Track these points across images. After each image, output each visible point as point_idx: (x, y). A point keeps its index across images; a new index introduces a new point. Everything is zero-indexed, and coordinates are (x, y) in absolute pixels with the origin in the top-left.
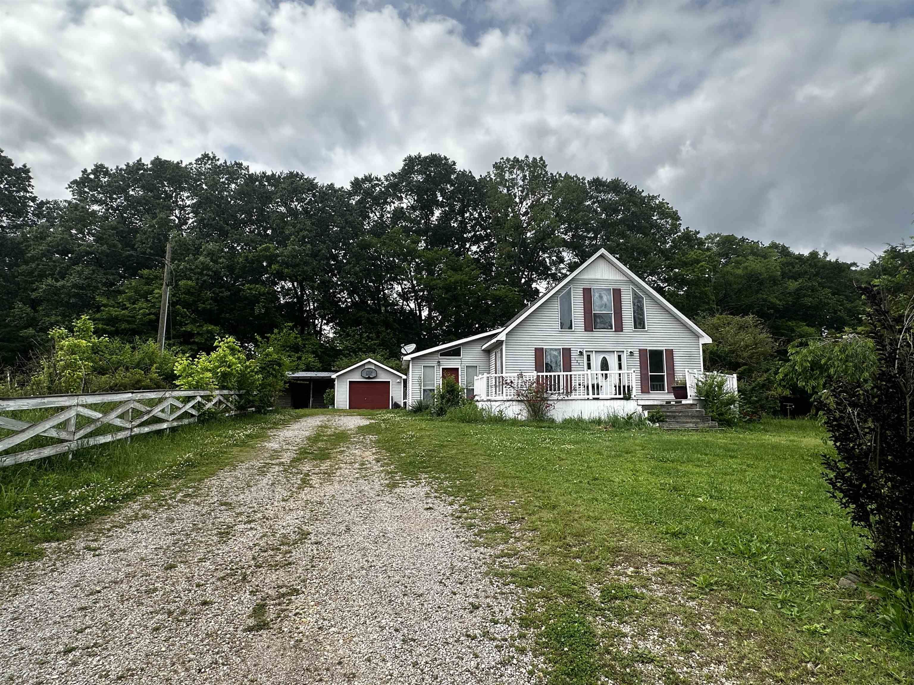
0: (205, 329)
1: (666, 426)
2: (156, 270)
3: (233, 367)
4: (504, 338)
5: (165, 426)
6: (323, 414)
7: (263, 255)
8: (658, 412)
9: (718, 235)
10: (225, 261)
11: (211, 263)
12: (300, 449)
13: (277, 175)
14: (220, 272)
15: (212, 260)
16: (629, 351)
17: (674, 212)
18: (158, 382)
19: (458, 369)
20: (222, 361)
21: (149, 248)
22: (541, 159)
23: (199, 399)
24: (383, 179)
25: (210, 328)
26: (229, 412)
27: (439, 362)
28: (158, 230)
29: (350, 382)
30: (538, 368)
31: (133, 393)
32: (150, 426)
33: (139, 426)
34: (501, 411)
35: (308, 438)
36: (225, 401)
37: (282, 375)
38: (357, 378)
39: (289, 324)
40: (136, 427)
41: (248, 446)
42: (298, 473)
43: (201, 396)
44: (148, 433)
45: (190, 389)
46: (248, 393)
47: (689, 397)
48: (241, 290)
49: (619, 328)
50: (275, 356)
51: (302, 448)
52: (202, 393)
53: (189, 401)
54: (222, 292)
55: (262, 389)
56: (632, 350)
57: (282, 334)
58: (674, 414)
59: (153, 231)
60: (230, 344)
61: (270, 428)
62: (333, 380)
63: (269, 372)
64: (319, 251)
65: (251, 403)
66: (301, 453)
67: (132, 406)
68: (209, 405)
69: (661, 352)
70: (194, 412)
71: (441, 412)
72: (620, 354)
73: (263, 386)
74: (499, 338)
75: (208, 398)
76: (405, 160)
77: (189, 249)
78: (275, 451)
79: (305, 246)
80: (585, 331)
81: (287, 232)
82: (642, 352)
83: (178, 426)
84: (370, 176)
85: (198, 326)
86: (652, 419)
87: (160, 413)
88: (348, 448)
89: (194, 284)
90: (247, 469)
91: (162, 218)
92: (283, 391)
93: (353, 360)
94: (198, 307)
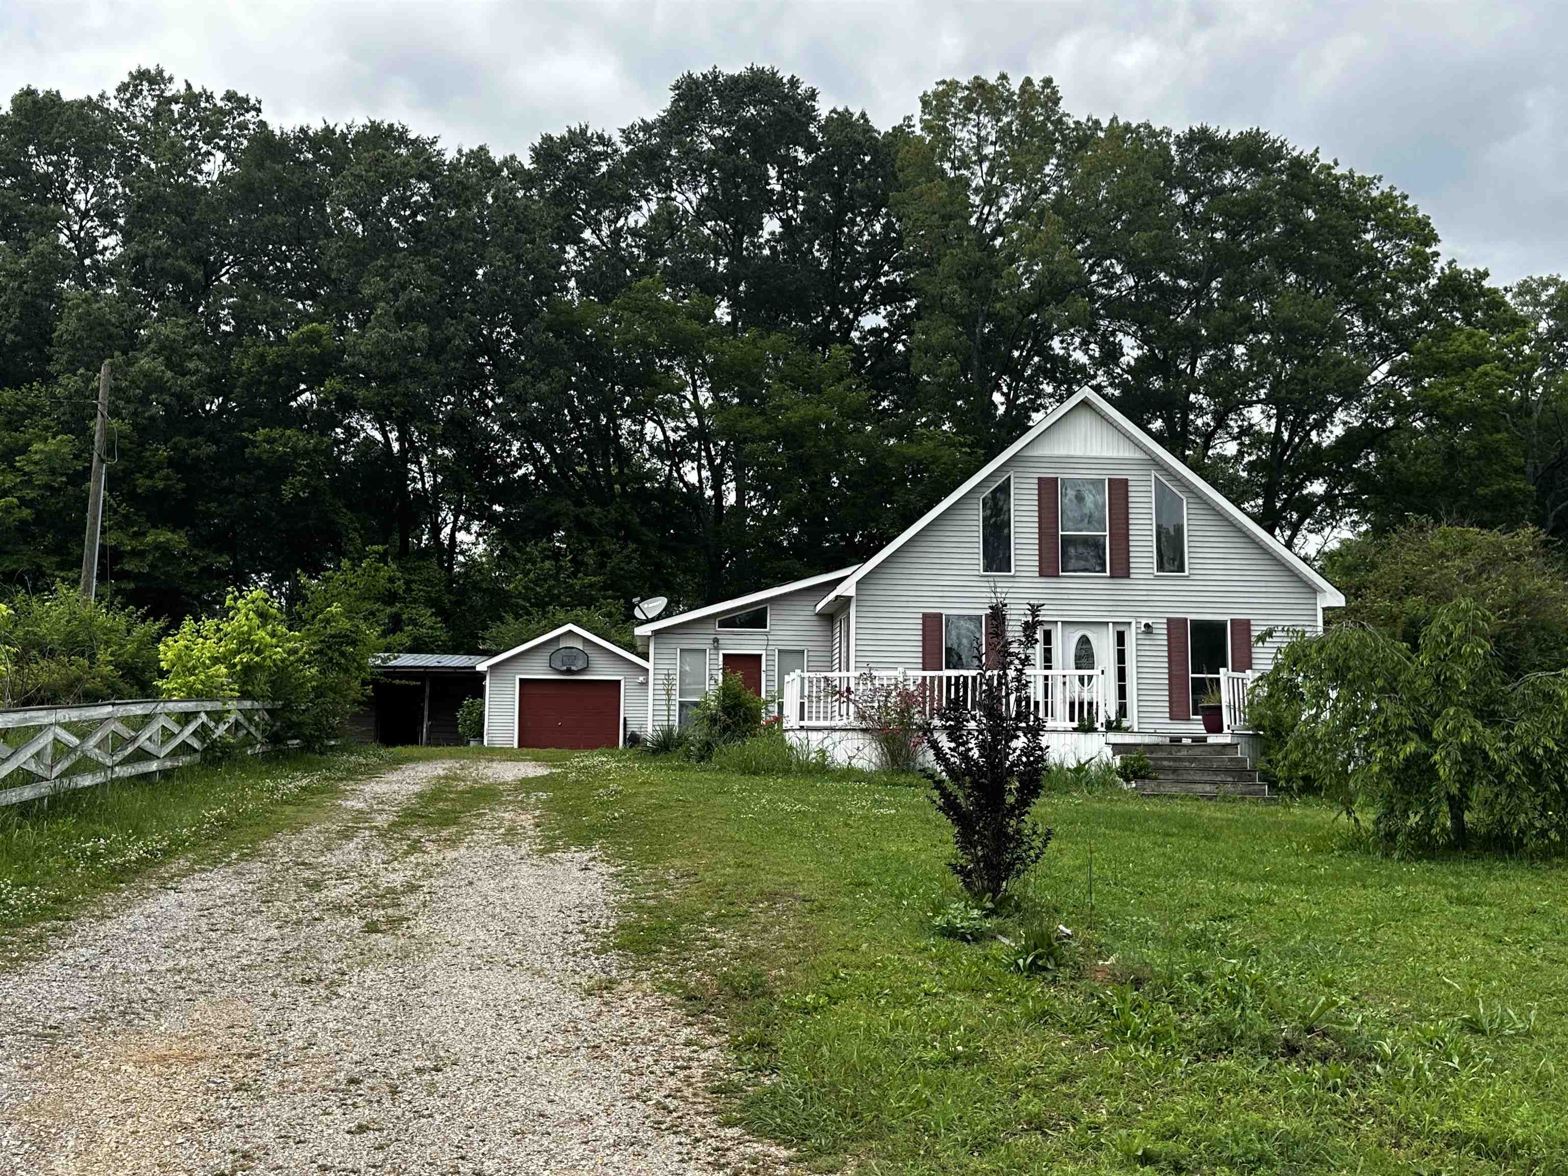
0: (149, 539)
1: (1150, 787)
2: (30, 389)
3: (267, 653)
4: (852, 592)
5: (154, 766)
6: (451, 757)
7: (302, 353)
8: (1139, 759)
9: (1553, 281)
10: (202, 366)
11: (169, 374)
12: (404, 810)
13: (338, 131)
14: (191, 397)
15: (169, 364)
16: (1144, 621)
17: (1419, 221)
18: (113, 683)
19: (760, 656)
20: (245, 642)
21: (12, 331)
22: (1048, 82)
23: (204, 717)
24: (617, 138)
25: (162, 539)
26: (252, 746)
27: (716, 641)
28: (33, 285)
29: (521, 680)
30: (929, 661)
31: (113, 705)
32: (136, 766)
33: (121, 763)
34: (823, 752)
35: (420, 795)
36: (246, 724)
37: (360, 668)
38: (539, 671)
39: (375, 548)
40: (117, 765)
41: (309, 804)
42: (402, 839)
43: (207, 713)
44: (130, 778)
45: (188, 698)
46: (287, 706)
47: (1226, 730)
48: (246, 443)
49: (1122, 570)
50: (345, 624)
51: (408, 808)
52: (209, 706)
53: (187, 723)
54: (196, 446)
55: (317, 697)
56: (1150, 622)
57: (360, 572)
58: (1177, 764)
59: (20, 288)
60: (260, 603)
61: (341, 779)
62: (481, 676)
63: (331, 659)
64: (449, 340)
65: (294, 729)
66: (406, 816)
67: (113, 727)
68: (221, 730)
69: (1222, 625)
70: (196, 744)
71: (706, 752)
72: (1121, 628)
73: (319, 692)
74: (840, 590)
75: (218, 716)
76: (677, 87)
77: (110, 337)
78: (360, 811)
79: (414, 329)
80: (1041, 575)
81: (367, 291)
82: (1175, 626)
83: (173, 769)
84: (583, 132)
85: (135, 533)
86: (1126, 773)
87: (148, 743)
88: (491, 810)
89: (126, 428)
90: (320, 832)
91: (42, 254)
92: (360, 703)
93: (533, 626)
94: (136, 486)
